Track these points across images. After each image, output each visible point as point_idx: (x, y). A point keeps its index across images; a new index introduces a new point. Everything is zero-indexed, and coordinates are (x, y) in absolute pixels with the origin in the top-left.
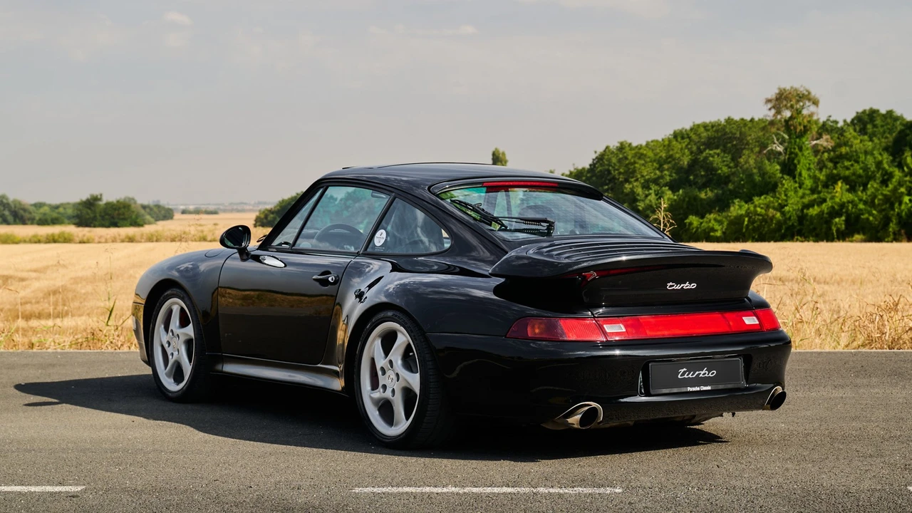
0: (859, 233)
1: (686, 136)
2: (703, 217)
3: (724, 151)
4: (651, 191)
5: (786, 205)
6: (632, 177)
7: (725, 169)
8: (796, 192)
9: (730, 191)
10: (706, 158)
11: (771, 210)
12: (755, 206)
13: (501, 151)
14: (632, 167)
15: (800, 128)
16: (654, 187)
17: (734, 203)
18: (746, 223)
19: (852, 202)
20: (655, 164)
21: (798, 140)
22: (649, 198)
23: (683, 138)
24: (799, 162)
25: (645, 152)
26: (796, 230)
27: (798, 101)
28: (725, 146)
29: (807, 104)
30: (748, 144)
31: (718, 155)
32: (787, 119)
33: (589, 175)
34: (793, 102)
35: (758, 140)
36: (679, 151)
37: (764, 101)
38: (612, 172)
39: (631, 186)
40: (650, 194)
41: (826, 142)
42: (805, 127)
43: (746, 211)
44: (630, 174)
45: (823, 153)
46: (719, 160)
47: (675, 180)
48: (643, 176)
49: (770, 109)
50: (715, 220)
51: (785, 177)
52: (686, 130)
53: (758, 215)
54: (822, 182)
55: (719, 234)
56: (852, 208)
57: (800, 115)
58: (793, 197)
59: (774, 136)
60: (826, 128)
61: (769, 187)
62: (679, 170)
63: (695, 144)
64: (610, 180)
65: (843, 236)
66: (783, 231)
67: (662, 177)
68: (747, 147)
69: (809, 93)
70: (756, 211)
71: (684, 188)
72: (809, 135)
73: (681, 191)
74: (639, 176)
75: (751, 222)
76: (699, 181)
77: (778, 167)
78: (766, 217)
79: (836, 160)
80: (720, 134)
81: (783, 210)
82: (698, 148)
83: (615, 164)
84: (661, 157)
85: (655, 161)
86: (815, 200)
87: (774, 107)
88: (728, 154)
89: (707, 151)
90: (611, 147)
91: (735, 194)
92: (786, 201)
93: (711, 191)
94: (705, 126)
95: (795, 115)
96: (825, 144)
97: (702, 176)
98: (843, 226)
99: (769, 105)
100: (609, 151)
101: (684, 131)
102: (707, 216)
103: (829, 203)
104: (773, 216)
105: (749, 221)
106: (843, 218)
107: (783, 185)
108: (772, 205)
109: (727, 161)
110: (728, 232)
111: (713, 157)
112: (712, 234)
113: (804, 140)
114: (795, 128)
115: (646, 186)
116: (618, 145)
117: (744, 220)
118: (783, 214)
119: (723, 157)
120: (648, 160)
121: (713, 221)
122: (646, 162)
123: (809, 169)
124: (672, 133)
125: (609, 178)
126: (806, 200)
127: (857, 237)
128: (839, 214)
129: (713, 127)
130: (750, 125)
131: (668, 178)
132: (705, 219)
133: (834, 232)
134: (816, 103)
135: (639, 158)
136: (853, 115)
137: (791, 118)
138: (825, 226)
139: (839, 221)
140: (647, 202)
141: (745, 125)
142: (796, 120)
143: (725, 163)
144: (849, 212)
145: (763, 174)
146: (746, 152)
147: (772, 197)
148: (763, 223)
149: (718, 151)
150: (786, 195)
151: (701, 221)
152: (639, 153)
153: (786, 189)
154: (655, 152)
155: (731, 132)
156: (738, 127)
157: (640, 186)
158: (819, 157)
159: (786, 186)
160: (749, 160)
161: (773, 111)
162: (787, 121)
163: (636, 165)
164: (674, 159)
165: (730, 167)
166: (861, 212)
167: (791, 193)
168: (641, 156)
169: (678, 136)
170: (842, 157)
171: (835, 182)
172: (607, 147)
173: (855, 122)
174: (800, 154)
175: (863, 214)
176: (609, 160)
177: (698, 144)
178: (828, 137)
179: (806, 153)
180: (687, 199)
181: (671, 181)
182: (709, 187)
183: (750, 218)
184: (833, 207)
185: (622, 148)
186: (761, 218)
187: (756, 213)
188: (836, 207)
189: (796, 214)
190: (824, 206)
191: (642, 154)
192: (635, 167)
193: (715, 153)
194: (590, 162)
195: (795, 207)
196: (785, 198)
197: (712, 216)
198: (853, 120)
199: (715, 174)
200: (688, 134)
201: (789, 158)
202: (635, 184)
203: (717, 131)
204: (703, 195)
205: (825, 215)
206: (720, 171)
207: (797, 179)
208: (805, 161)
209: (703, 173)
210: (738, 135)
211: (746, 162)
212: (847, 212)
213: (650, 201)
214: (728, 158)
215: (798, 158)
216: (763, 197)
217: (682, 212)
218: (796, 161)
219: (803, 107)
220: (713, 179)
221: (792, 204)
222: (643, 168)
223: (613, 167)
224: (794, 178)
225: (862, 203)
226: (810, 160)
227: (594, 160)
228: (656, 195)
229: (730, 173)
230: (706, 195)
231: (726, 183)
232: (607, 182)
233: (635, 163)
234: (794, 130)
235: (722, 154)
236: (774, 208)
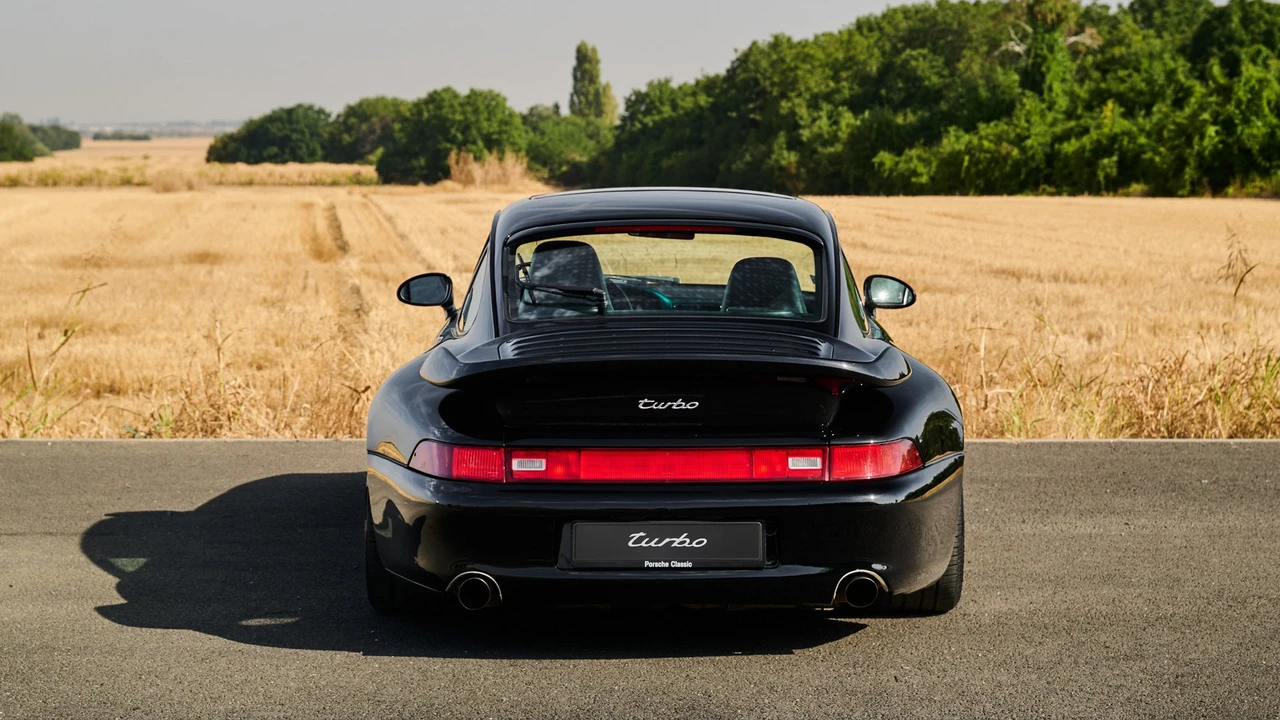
0: (1138, 181)
1: (875, 26)
2: (899, 153)
3: (934, 51)
4: (821, 113)
5: (1028, 137)
6: (792, 90)
7: (935, 79)
8: (1043, 116)
9: (942, 113)
10: (906, 62)
11: (1004, 144)
12: (981, 138)
13: (590, 46)
14: (792, 74)
15: (1051, 17)
16: (826, 107)
17: (948, 132)
18: (966, 164)
19: (1128, 133)
20: (827, 70)
21: (1047, 36)
22: (818, 123)
23: (871, 29)
24: (1049, 69)
25: (812, 52)
26: (1042, 175)
28: (934, 44)
30: (970, 40)
31: (924, 57)
33: (725, 86)
35: (986, 35)
36: (865, 51)
38: (762, 81)
39: (790, 104)
40: (820, 117)
41: (1089, 38)
42: (1058, 15)
43: (967, 146)
44: (789, 86)
45: (1085, 55)
46: (924, 65)
47: (857, 96)
48: (808, 89)
50: (919, 158)
51: (1028, 93)
52: (875, 18)
53: (985, 152)
54: (1083, 100)
55: (924, 179)
56: (1129, 142)
58: (1038, 124)
59: (1010, 28)
60: (1090, 17)
61: (1003, 108)
62: (863, 79)
63: (889, 40)
64: (758, 95)
65: (1115, 186)
66: (1022, 177)
67: (838, 91)
68: (969, 45)
70: (981, 146)
71: (870, 109)
72: (1064, 26)
73: (867, 114)
74: (803, 89)
75: (974, 162)
76: (895, 97)
77: (1016, 77)
78: (996, 155)
79: (1105, 67)
80: (927, 25)
81: (1023, 144)
82: (894, 46)
83: (766, 70)
84: (836, 60)
85: (827, 65)
86: (1071, 129)
88: (940, 55)
89: (908, 51)
90: (760, 43)
91: (950, 119)
92: (1028, 129)
93: (914, 112)
94: (905, 12)
96: (1088, 42)
97: (900, 89)
98: (1115, 170)
100: (757, 48)
101: (872, 19)
102: (907, 151)
103: (1094, 134)
104: (1008, 154)
105: (970, 161)
106: (1115, 158)
107: (1023, 105)
108: (1005, 137)
109: (938, 67)
110: (938, 177)
111: (916, 59)
112: (914, 180)
113: (1057, 35)
114: (1044, 17)
115: (814, 104)
116: (771, 40)
117: (963, 160)
118: (1023, 150)
119: (931, 61)
120: (817, 64)
121: (915, 161)
122: (814, 67)
123: (1063, 80)
124: (854, 21)
125: (756, 91)
126: (1058, 129)
127: (1136, 187)
128: (1108, 152)
129: (917, 12)
130: (973, 11)
131: (846, 93)
132: (903, 158)
133: (1101, 178)
135: (804, 61)
138: (1086, 170)
139: (1109, 163)
140: (815, 129)
141: (967, 11)
142: (1045, 5)
143: (936, 70)
144: (1124, 149)
145: (993, 87)
146: (967, 53)
147: (1007, 124)
148: (993, 165)
149: (925, 51)
150: (1028, 121)
151: (897, 159)
152: (803, 52)
153: (1029, 112)
154: (827, 51)
155: (945, 23)
156: (956, 14)
157: (804, 105)
158: (1078, 62)
159: (1028, 107)
160: (972, 65)
162: (1029, 7)
163: (800, 73)
164: (856, 64)
165: (942, 76)
166: (1142, 149)
167: (1035, 118)
168: (806, 58)
169: (864, 26)
170: (1113, 61)
171: (1103, 102)
172: (754, 43)
173: (1136, 7)
174: (1050, 57)
175: (1144, 152)
176: (756, 63)
177: (894, 40)
178: (1094, 31)
179: (1059, 56)
180: (875, 125)
181: (852, 96)
182: (909, 106)
183: (972, 156)
184: (1099, 142)
185: (776, 44)
186: (988, 156)
187: (981, 149)
188: (1104, 141)
189: (1043, 150)
190: (1085, 139)
191: (808, 55)
192: (796, 76)
193: (920, 54)
194: (728, 65)
195: (1041, 140)
196: (1026, 125)
197: (914, 152)
198: (1131, 5)
199: (920, 87)
200: (878, 24)
201: (1034, 64)
202: (797, 101)
203: (923, 20)
204: (900, 120)
205: (1087, 154)
206: (927, 83)
207: (1046, 96)
208: (1058, 69)
209: (900, 85)
210: (955, 27)
211: (968, 68)
212: (1120, 149)
213: (820, 128)
214: (941, 60)
215: (1047, 64)
216: (992, 124)
217: (867, 144)
220: (918, 94)
221: (1037, 135)
222: (809, 76)
223: (763, 75)
224: (1041, 93)
225: (1144, 134)
226: (1066, 67)
227: (733, 62)
228: (829, 118)
229: (942, 85)
230: (905, 120)
231: (937, 101)
232: (754, 96)
233: (796, 68)
234: (1042, 19)
235: (930, 56)
236: (1011, 142)
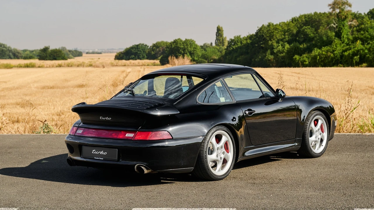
0: (365, 63)
1: (297, 20)
2: (301, 56)
3: (312, 27)
4: (279, 44)
5: (335, 51)
6: (272, 38)
7: (312, 35)
8: (340, 45)
9: (313, 44)
10: (304, 30)
11: (329, 53)
12: (322, 51)
13: (221, 27)
14: (272, 34)
15: (343, 17)
16: (281, 43)
17: (314, 49)
18: (318, 58)
19: (362, 49)
20: (282, 32)
21: (342, 22)
22: (279, 47)
23: (295, 21)
24: (343, 31)
25: (278, 27)
26: (339, 61)
27: (342, 5)
28: (312, 25)
29: (347, 6)
30: (322, 24)
31: (309, 28)
32: (338, 13)
33: (255, 37)
34: (340, 6)
35: (326, 22)
36: (293, 27)
37: (328, 5)
38: (264, 36)
39: (271, 42)
40: (279, 46)
41: (354, 23)
42: (345, 16)
43: (318, 53)
44: (271, 37)
45: (354, 27)
46: (309, 30)
47: (290, 40)
48: (277, 38)
49: (330, 9)
50: (306, 57)
51: (336, 38)
52: (297, 18)
53: (324, 55)
54: (351, 40)
55: (307, 63)
56: (362, 52)
57: (343, 11)
58: (338, 47)
59: (333, 20)
60: (356, 16)
61: (329, 43)
62: (293, 35)
63: (299, 24)
64: (263, 40)
65: (358, 64)
66: (334, 62)
67: (285, 38)
68: (322, 25)
69: (347, 2)
70: (322, 53)
72: (348, 20)
73: (292, 44)
74: (275, 38)
75: (320, 58)
76: (301, 40)
77: (334, 34)
78: (327, 56)
79: (358, 31)
80: (310, 19)
81: (334, 53)
82: (301, 26)
83: (265, 33)
84: (285, 29)
85: (282, 31)
86: (348, 48)
87: (331, 8)
88: (313, 28)
89: (304, 27)
90: (265, 25)
91: (316, 46)
92: (336, 49)
93: (306, 44)
94: (305, 16)
95: (341, 11)
96: (354, 24)
97: (302, 38)
98: (358, 60)
99: (330, 7)
100: (264, 26)
101: (296, 18)
102: (303, 55)
103: (353, 50)
104: (330, 55)
105: (319, 58)
106: (358, 56)
107: (335, 42)
108: (329, 51)
109: (313, 31)
110: (311, 62)
111: (307, 29)
112: (305, 63)
113: (345, 22)
114: (341, 17)
115: (278, 42)
116: (268, 24)
117: (317, 57)
118: (334, 54)
119: (311, 29)
120: (279, 31)
121: (305, 58)
122: (278, 32)
123: (347, 35)
124: (291, 18)
125: (263, 38)
126: (344, 49)
127: (364, 65)
128: (356, 55)
129: (308, 16)
130: (323, 15)
131: (287, 39)
132: (302, 57)
133: (354, 62)
134: (350, 6)
135: (276, 30)
136: (368, 11)
137: (340, 12)
138: (351, 60)
139: (357, 58)
140: (278, 49)
141: (321, 15)
142: (341, 14)
143: (312, 32)
144: (361, 54)
145: (328, 37)
146: (321, 27)
147: (330, 47)
148: (326, 59)
149: (309, 27)
150: (336, 46)
151: (300, 57)
152: (276, 28)
153: (336, 44)
154: (282, 27)
155: (315, 18)
156: (318, 16)
157: (275, 42)
158: (351, 29)
159: (336, 42)
161: (332, 10)
162: (337, 14)
163: (274, 33)
164: (291, 30)
165: (314, 34)
166: (366, 54)
167: (338, 45)
168: (276, 29)
169: (294, 20)
170: (361, 29)
171: (357, 41)
172: (263, 25)
173: (369, 14)
174: (343, 28)
175: (367, 55)
176: (263, 31)
177: (301, 24)
178: (356, 21)
179: (346, 28)
180: (294, 48)
181: (289, 40)
182: (305, 42)
183: (320, 56)
184: (354, 52)
185: (269, 25)
186: (324, 56)
187: (322, 54)
188: (355, 52)
189: (339, 54)
190: (350, 51)
191: (277, 28)
192: (273, 34)
193: (308, 28)
194: (256, 31)
195: (339, 52)
196: (336, 47)
197: (305, 55)
198: (368, 13)
199: (308, 37)
200: (297, 19)
201: (338, 30)
202: (273, 41)
204: (301, 46)
205: (351, 55)
206: (310, 36)
207: (342, 39)
208: (345, 31)
209: (302, 36)
210: (318, 20)
211: (321, 31)
212: (360, 54)
213: (279, 49)
214: (314, 29)
215: (342, 30)
216: (326, 47)
217: (292, 53)
218: (341, 31)
219: (344, 8)
220: (307, 39)
221: (338, 50)
222: (277, 34)
223: (265, 34)
224: (341, 38)
225: (367, 50)
226: (348, 31)
227: (257, 31)
228: (282, 46)
229: (314, 36)
230: (303, 46)
231: (312, 41)
232: (262, 40)
233: (273, 32)
234: (341, 18)
235: (311, 28)
236: (331, 52)
